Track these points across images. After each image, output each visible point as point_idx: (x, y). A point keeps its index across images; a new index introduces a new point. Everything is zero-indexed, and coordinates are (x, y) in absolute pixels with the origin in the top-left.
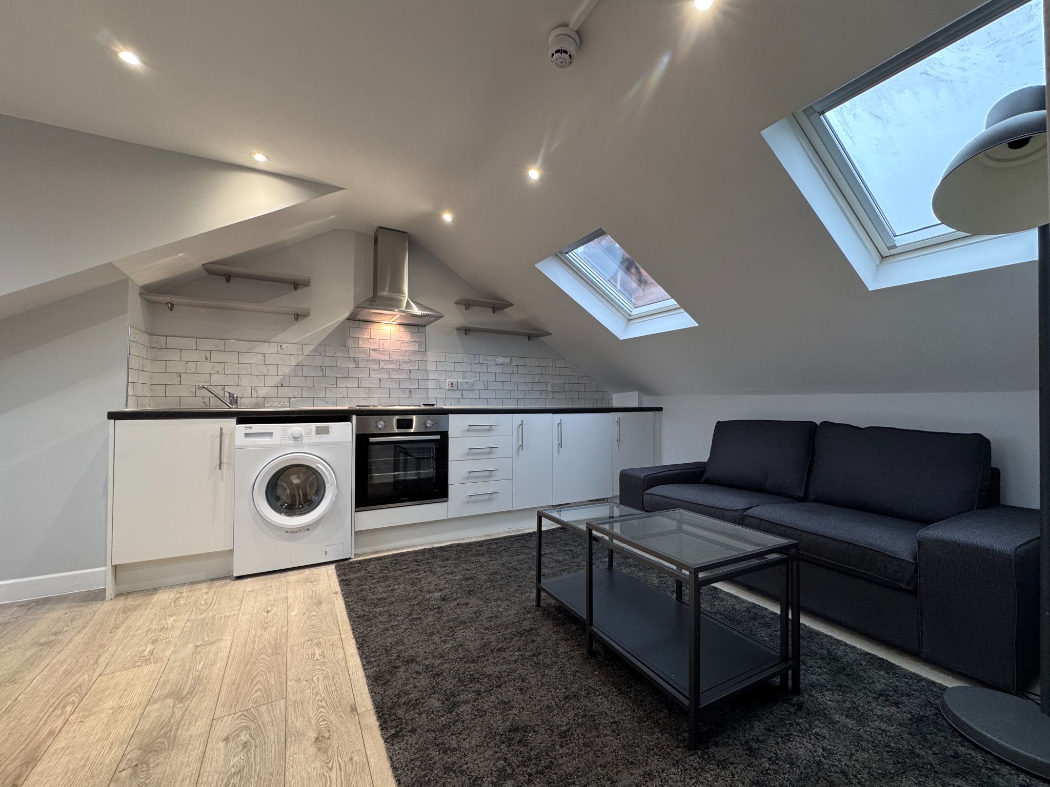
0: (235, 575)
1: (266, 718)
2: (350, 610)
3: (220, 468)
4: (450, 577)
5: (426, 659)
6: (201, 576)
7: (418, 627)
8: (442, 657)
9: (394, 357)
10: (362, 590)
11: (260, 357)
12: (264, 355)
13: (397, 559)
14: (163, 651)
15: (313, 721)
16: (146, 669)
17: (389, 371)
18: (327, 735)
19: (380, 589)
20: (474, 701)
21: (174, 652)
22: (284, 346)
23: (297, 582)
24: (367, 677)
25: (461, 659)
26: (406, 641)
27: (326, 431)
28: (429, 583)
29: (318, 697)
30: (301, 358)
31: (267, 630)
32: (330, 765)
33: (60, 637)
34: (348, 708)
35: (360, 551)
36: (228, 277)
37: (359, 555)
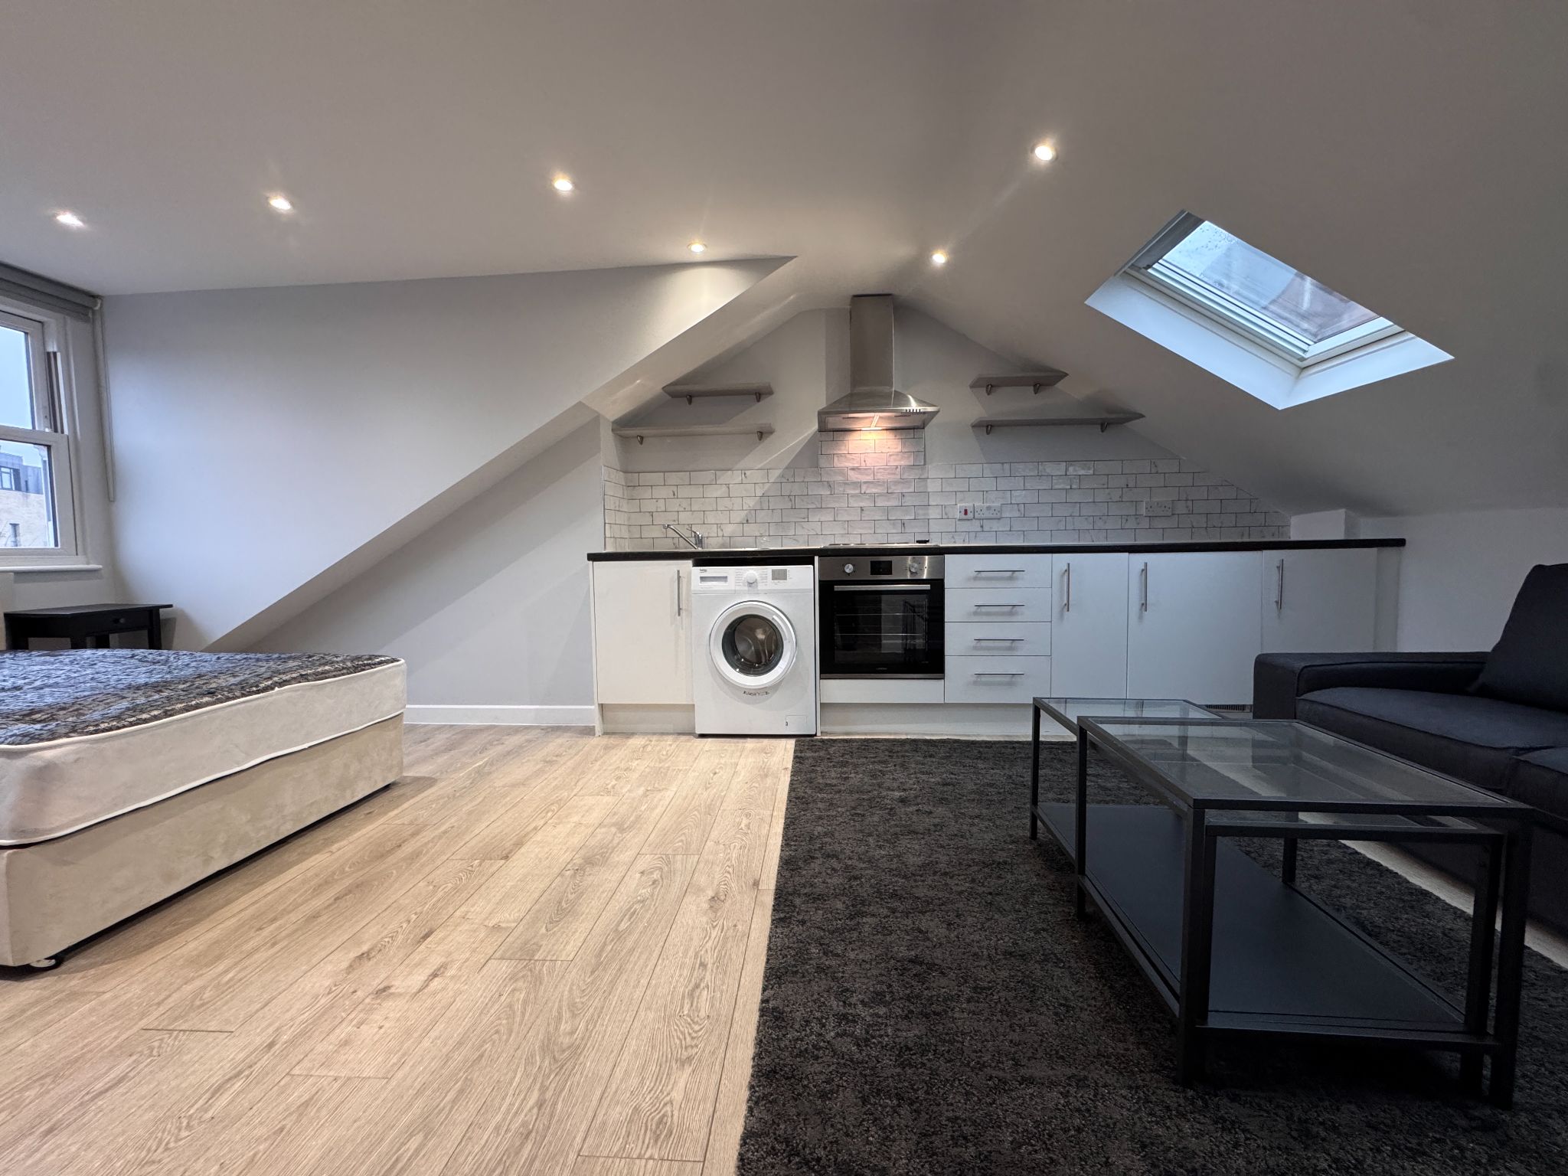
0: (698, 731)
1: (678, 865)
2: (792, 788)
3: (679, 615)
4: (924, 777)
5: (850, 858)
6: (670, 727)
7: (857, 824)
8: (869, 861)
9: (879, 476)
10: (813, 771)
11: (724, 488)
12: (728, 485)
13: (867, 745)
14: (621, 788)
15: (716, 882)
16: (607, 799)
17: (874, 497)
18: (722, 898)
19: (833, 775)
20: (884, 918)
21: (629, 791)
22: (748, 473)
23: (753, 750)
24: (781, 858)
25: (891, 870)
26: (837, 834)
27: (783, 576)
28: (894, 779)
29: (728, 863)
30: (767, 486)
31: (708, 791)
32: (715, 924)
33: (559, 759)
34: (751, 882)
35: (827, 729)
36: (690, 397)
37: (826, 733)
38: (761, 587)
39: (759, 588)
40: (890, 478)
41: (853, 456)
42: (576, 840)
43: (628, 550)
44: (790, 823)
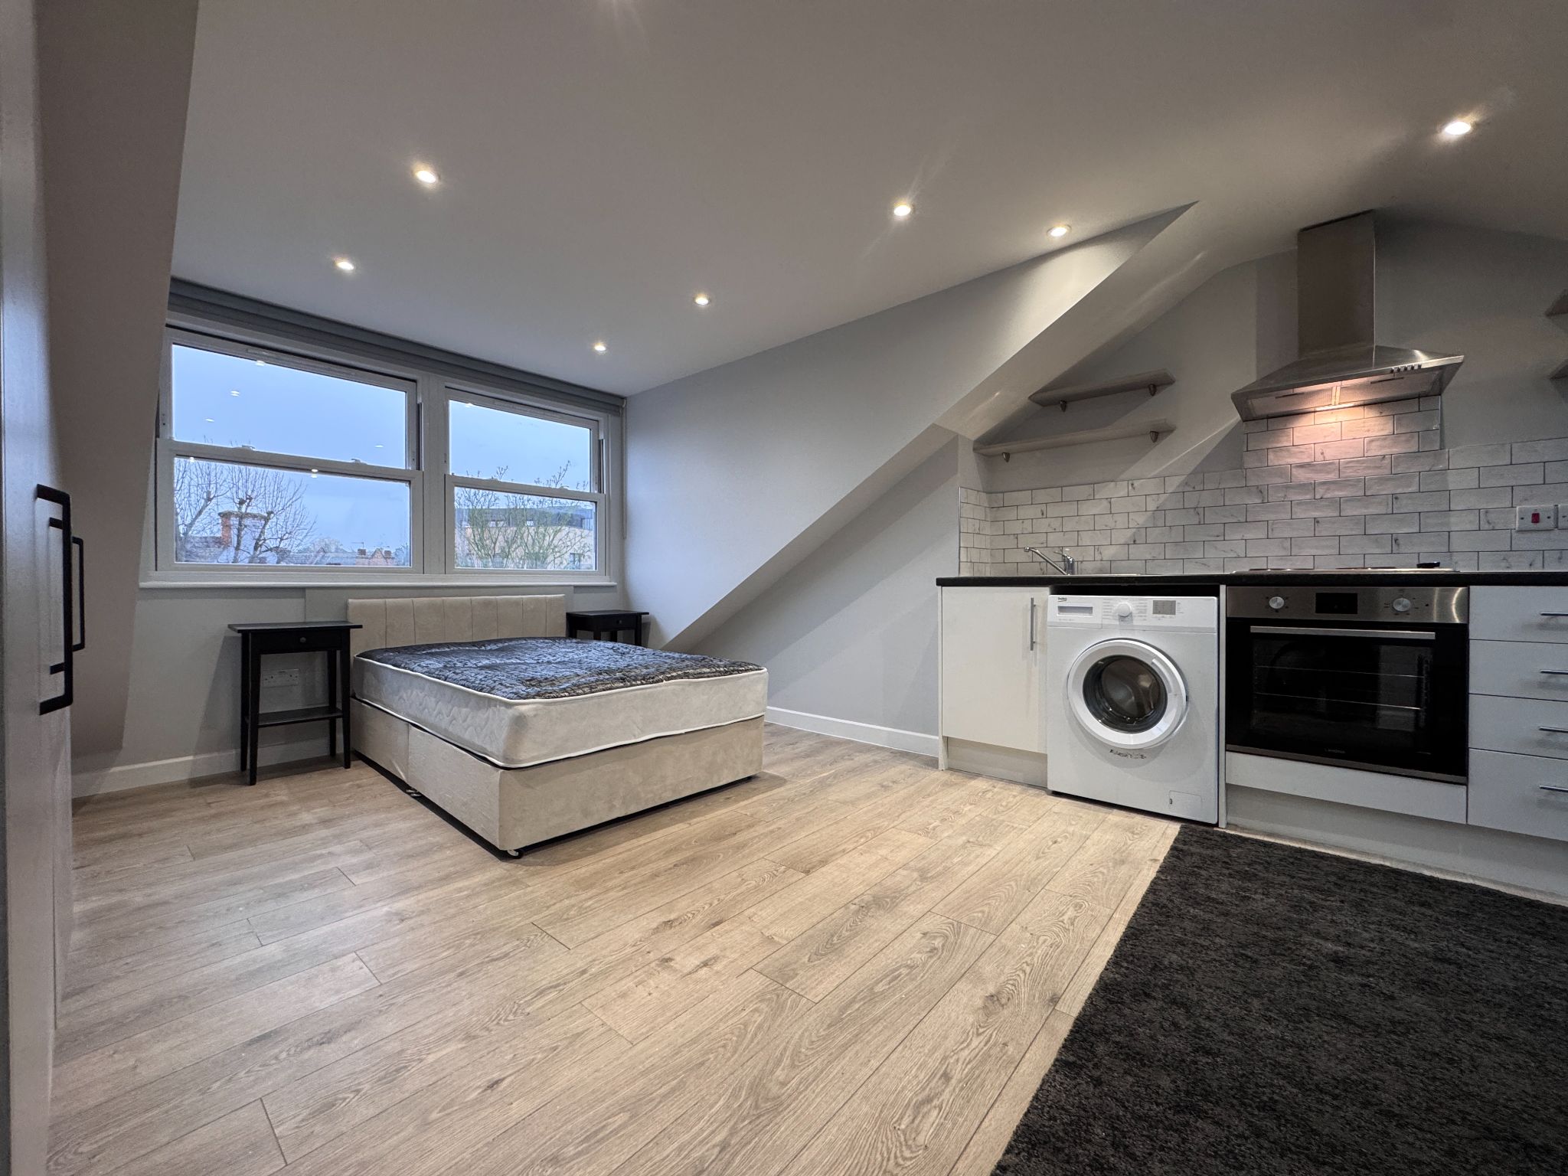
0: (1051, 787)
1: (967, 940)
2: (1154, 888)
3: (1032, 649)
4: (1394, 934)
5: (1208, 1018)
6: (1020, 777)
7: (1239, 971)
8: (1242, 1036)
9: (1349, 473)
10: (1192, 874)
11: (1105, 503)
12: (1109, 500)
13: (1299, 858)
14: (942, 832)
15: (1003, 978)
16: (922, 840)
17: (1338, 503)
18: (1004, 1001)
19: (1225, 887)
20: (1237, 1137)
21: (949, 837)
22: (1136, 484)
23: (1116, 825)
24: (1101, 978)
25: (1276, 1064)
26: (1199, 975)
27: (1171, 609)
28: (1333, 921)
29: (1028, 959)
30: (1163, 497)
31: (1038, 861)
32: (981, 1030)
34: (1049, 995)
35: (1234, 819)
36: (1064, 403)
37: (1236, 827)
38: (1137, 622)
39: (1135, 623)
40: (1370, 473)
41: (1302, 449)
42: (874, 875)
43: (988, 575)
44: (1133, 934)
